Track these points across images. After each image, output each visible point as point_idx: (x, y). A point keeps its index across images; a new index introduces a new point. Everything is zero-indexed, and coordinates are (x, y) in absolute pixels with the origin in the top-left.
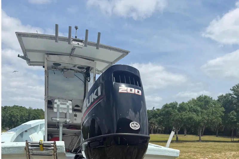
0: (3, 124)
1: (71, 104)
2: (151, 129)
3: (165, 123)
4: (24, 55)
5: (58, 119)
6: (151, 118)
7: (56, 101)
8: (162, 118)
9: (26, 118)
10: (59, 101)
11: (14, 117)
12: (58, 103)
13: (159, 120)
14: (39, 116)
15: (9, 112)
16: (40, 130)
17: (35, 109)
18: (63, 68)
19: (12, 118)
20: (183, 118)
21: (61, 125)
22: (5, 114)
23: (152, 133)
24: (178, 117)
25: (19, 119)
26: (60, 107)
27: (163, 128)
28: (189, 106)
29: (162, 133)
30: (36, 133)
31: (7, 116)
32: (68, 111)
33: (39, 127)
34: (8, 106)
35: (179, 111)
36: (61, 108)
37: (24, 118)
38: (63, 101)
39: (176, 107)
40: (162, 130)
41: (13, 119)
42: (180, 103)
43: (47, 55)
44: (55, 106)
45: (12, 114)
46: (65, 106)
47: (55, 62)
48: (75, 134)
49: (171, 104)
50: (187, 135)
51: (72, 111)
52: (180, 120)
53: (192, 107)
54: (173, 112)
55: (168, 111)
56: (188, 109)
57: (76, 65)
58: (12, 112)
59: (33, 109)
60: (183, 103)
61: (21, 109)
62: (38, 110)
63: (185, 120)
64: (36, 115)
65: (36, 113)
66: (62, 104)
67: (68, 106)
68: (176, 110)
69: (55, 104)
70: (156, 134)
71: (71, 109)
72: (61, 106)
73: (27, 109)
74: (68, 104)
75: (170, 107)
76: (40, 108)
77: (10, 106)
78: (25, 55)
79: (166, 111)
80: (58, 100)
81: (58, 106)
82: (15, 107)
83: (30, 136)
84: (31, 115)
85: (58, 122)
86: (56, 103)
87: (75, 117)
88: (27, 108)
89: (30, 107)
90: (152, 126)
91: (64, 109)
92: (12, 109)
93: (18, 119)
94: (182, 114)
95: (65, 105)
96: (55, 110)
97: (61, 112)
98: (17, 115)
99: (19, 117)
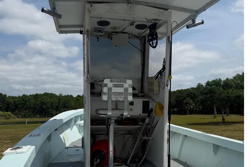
0: (34, 112)
1: (131, 86)
2: (187, 109)
3: (209, 103)
4: (52, 9)
5: (110, 113)
6: (186, 98)
7: (106, 81)
8: (205, 98)
9: (57, 105)
10: (111, 81)
11: (45, 104)
12: (110, 85)
13: (201, 100)
14: (69, 103)
15: (39, 99)
16: (74, 125)
17: (65, 96)
18: (111, 30)
19: (42, 105)
20: (230, 96)
21: (113, 121)
22: (36, 102)
23: (188, 114)
24: (223, 95)
25: (50, 106)
26: (113, 92)
27: (200, 108)
28: (235, 82)
29: (199, 114)
30: (69, 129)
31: (38, 104)
32: (126, 98)
33: (73, 121)
34: (39, 94)
35: (224, 89)
36: (114, 94)
37: (55, 105)
38: (118, 82)
39: (221, 84)
40: (199, 110)
41: (44, 106)
42: (224, 80)
43: (90, 5)
44: (105, 90)
45: (43, 101)
46: (121, 90)
47: (101, 18)
48: (128, 132)
49: (214, 81)
50: (230, 115)
51: (132, 96)
52: (226, 98)
53: (238, 84)
54: (217, 90)
55: (211, 90)
56: (234, 86)
57: (135, 22)
58: (43, 99)
59: (63, 95)
60: (227, 79)
61: (52, 96)
62: (68, 96)
63: (233, 99)
64: (66, 101)
65: (66, 100)
66: (116, 86)
67: (126, 90)
68: (221, 88)
69: (104, 86)
70: (192, 114)
71: (131, 94)
72: (115, 90)
73: (56, 96)
74: (126, 85)
75: (212, 85)
76: (69, 95)
77: (40, 94)
78: (54, 8)
79: (208, 89)
80: (109, 80)
81: (110, 89)
82: (46, 94)
83: (61, 136)
84: (61, 101)
85: (109, 118)
86: (106, 85)
87: (131, 107)
88: (58, 94)
89: (60, 94)
90: (188, 107)
91: (120, 94)
92: (42, 96)
93: (48, 106)
94: (228, 92)
95: (121, 87)
96: (105, 98)
97: (114, 99)
98: (48, 102)
99: (49, 104)
